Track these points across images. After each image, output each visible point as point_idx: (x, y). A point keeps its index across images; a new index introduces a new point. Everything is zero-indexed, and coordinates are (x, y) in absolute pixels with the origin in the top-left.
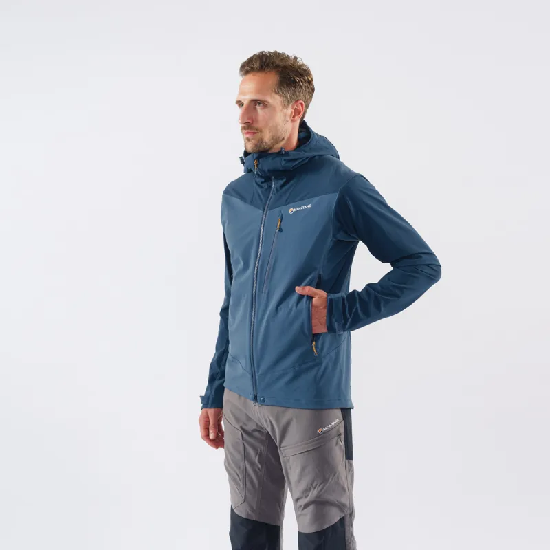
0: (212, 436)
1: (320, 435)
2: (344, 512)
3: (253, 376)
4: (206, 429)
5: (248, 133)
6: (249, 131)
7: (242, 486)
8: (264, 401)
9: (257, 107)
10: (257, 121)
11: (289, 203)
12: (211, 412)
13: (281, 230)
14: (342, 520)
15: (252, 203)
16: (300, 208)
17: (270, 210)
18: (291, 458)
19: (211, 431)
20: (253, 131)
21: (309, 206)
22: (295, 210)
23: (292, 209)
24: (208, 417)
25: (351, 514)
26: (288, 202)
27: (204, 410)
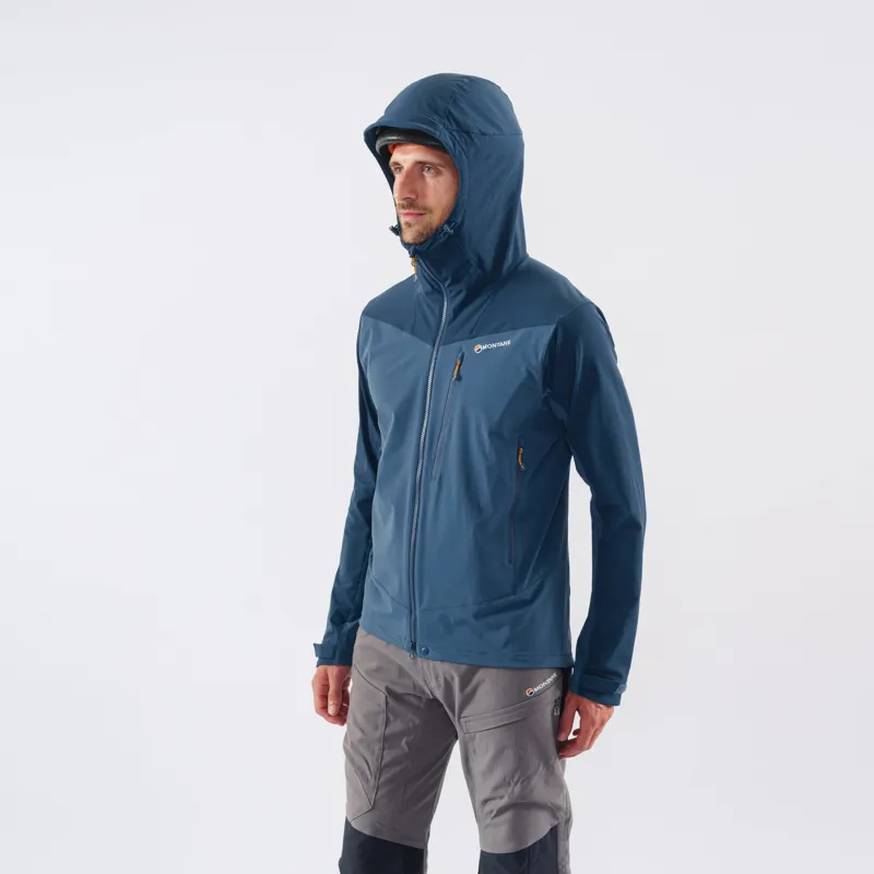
0: (331, 710)
1: (527, 698)
2: (557, 818)
3: (411, 611)
4: (324, 697)
5: (408, 214)
6: (412, 211)
7: (372, 782)
8: (427, 652)
9: (425, 173)
10: (424, 196)
11: (475, 337)
12: (333, 671)
13: (459, 378)
14: (554, 831)
15: (413, 332)
16: (494, 345)
17: (444, 344)
18: (478, 735)
19: (330, 702)
20: (416, 211)
21: (509, 342)
22: (485, 347)
23: (479, 346)
24: (327, 679)
25: (568, 821)
26: (473, 335)
27: (321, 667)
